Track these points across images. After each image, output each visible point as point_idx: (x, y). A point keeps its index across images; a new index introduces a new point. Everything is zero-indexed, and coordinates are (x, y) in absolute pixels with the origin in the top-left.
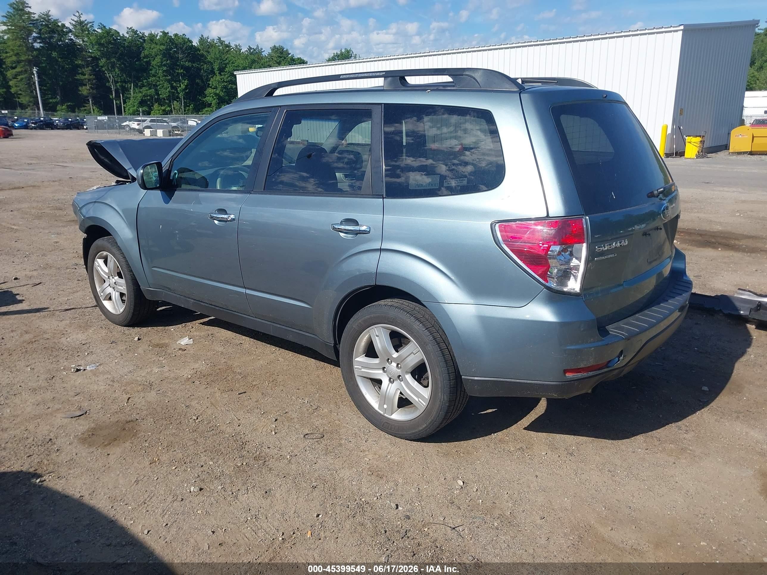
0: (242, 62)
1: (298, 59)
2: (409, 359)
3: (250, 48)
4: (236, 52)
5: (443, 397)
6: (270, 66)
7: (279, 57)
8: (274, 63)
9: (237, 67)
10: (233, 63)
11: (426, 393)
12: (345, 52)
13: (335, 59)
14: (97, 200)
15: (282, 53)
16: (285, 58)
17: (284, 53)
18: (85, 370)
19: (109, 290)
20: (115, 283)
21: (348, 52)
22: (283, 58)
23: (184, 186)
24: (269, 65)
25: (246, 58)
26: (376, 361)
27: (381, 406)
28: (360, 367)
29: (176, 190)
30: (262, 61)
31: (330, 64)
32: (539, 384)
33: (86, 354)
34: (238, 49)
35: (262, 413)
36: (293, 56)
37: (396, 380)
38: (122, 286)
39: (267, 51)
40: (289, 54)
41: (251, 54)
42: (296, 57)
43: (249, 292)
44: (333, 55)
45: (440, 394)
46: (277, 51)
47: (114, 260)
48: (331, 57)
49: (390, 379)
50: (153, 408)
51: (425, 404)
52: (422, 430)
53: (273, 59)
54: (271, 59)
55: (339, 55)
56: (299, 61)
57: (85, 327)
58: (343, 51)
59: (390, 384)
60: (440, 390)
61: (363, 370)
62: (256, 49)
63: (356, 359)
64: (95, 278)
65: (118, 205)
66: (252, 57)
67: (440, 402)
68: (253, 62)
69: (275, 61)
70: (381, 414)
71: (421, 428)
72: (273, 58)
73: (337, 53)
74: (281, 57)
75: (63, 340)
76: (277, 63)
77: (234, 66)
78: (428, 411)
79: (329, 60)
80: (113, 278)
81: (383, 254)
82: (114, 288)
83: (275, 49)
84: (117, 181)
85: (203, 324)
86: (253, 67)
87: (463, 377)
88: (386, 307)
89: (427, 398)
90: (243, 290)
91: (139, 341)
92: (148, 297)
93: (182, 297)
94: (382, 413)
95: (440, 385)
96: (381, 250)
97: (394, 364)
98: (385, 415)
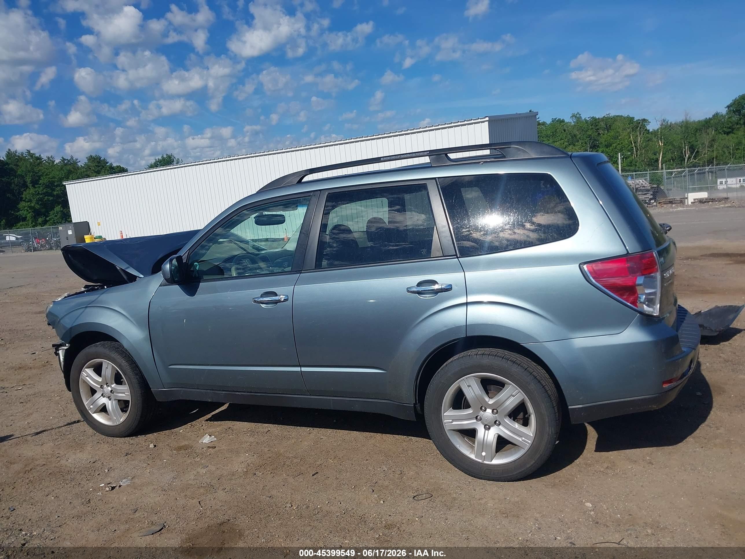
0: (58, 173)
1: (118, 167)
2: (508, 403)
3: (64, 159)
4: (49, 164)
5: (550, 430)
6: (88, 176)
7: (97, 166)
8: (92, 173)
9: (52, 178)
10: (47, 175)
11: (530, 431)
12: (167, 157)
13: (158, 165)
14: (88, 305)
15: (99, 162)
16: (103, 167)
17: (101, 162)
18: (120, 486)
19: (103, 401)
20: (111, 391)
21: (169, 157)
22: (101, 167)
23: (205, 277)
24: (86, 175)
25: (62, 169)
26: (470, 411)
27: (478, 455)
28: (451, 421)
29: (200, 282)
30: (79, 171)
31: (151, 170)
32: (642, 399)
33: (106, 471)
34: (51, 161)
35: (353, 487)
36: (111, 164)
37: (493, 426)
38: (124, 393)
39: (82, 161)
40: (107, 163)
41: (66, 165)
42: (115, 165)
43: (304, 369)
44: (155, 161)
45: (547, 428)
46: (94, 161)
47: (113, 366)
48: (153, 163)
49: (485, 426)
50: (234, 506)
51: (530, 442)
52: (529, 467)
53: (90, 169)
54: (88, 169)
55: (161, 161)
56: (118, 169)
57: (79, 446)
58: (165, 156)
59: (487, 431)
60: (547, 425)
61: (454, 423)
62: (70, 160)
63: (444, 414)
64: (81, 391)
65: (121, 307)
66: (68, 167)
67: (549, 435)
68: (70, 172)
69: (93, 170)
70: (479, 462)
71: (528, 466)
72: (90, 167)
73: (159, 159)
74: (99, 167)
75: (63, 462)
76: (96, 172)
77: (49, 178)
78: (534, 448)
79: (151, 167)
80: (108, 386)
81: (470, 308)
82: (109, 397)
83: (91, 159)
84: (86, 285)
85: (210, 420)
86: (70, 177)
87: (570, 407)
88: (478, 357)
89: (532, 435)
90: (298, 369)
91: (156, 448)
92: (159, 399)
93: (209, 391)
94: (481, 461)
95: (547, 420)
96: (467, 304)
97: (489, 411)
98: (485, 462)
